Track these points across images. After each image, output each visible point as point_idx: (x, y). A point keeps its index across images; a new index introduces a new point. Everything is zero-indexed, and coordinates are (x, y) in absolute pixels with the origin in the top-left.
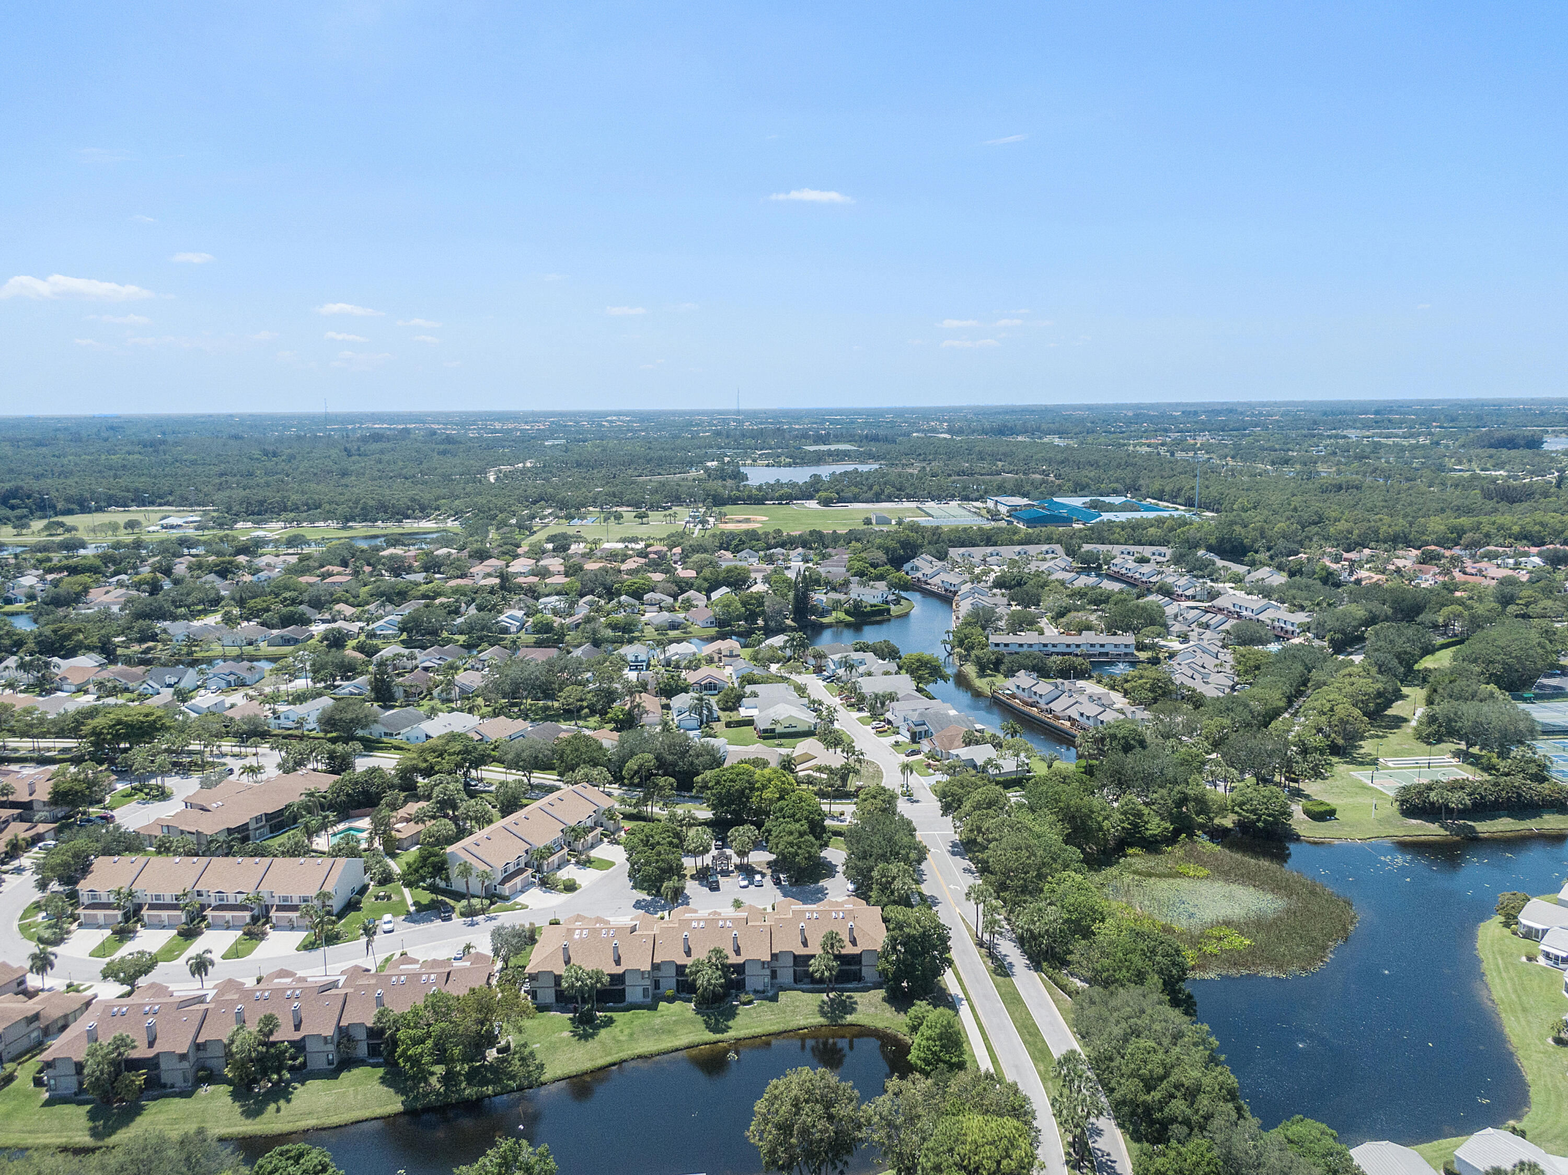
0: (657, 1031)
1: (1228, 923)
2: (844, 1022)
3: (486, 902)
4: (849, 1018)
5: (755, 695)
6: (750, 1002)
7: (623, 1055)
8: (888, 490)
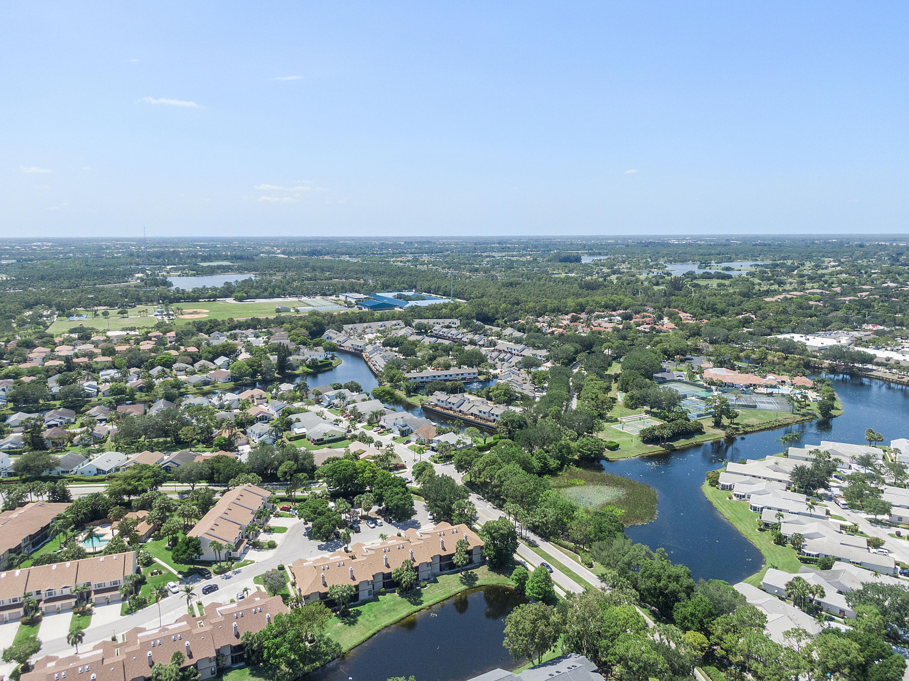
0: (387, 611)
1: (609, 504)
2: (476, 585)
3: (229, 563)
4: (478, 583)
5: (298, 420)
6: (425, 586)
7: (378, 628)
8: (277, 291)
